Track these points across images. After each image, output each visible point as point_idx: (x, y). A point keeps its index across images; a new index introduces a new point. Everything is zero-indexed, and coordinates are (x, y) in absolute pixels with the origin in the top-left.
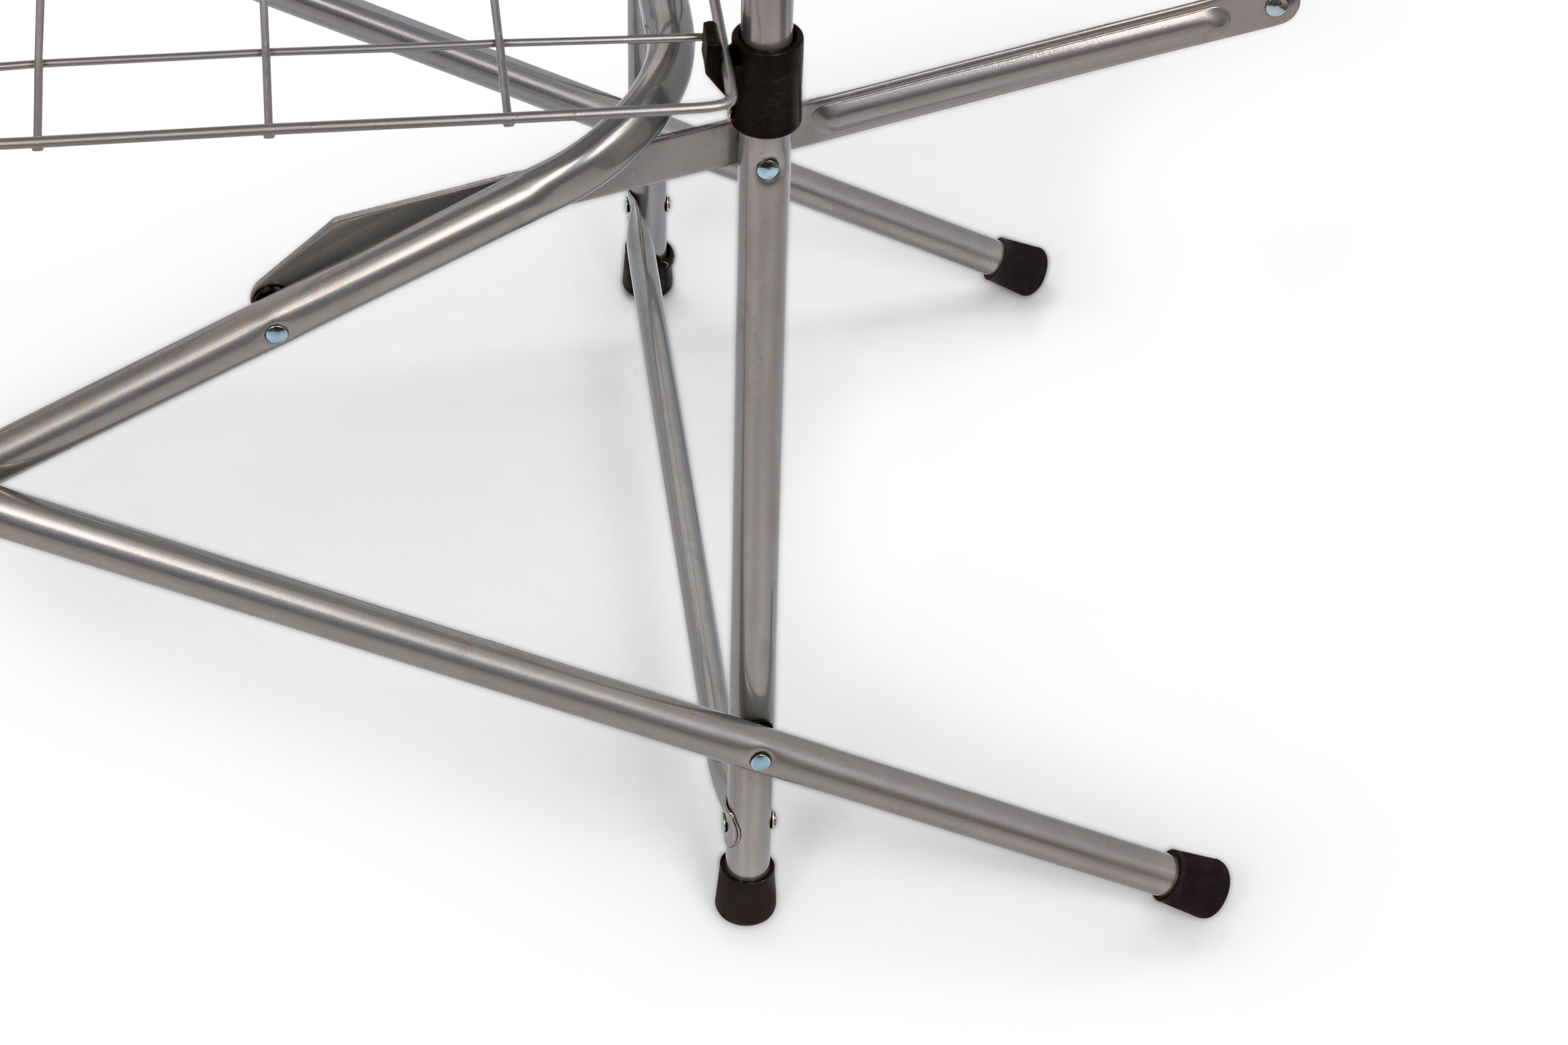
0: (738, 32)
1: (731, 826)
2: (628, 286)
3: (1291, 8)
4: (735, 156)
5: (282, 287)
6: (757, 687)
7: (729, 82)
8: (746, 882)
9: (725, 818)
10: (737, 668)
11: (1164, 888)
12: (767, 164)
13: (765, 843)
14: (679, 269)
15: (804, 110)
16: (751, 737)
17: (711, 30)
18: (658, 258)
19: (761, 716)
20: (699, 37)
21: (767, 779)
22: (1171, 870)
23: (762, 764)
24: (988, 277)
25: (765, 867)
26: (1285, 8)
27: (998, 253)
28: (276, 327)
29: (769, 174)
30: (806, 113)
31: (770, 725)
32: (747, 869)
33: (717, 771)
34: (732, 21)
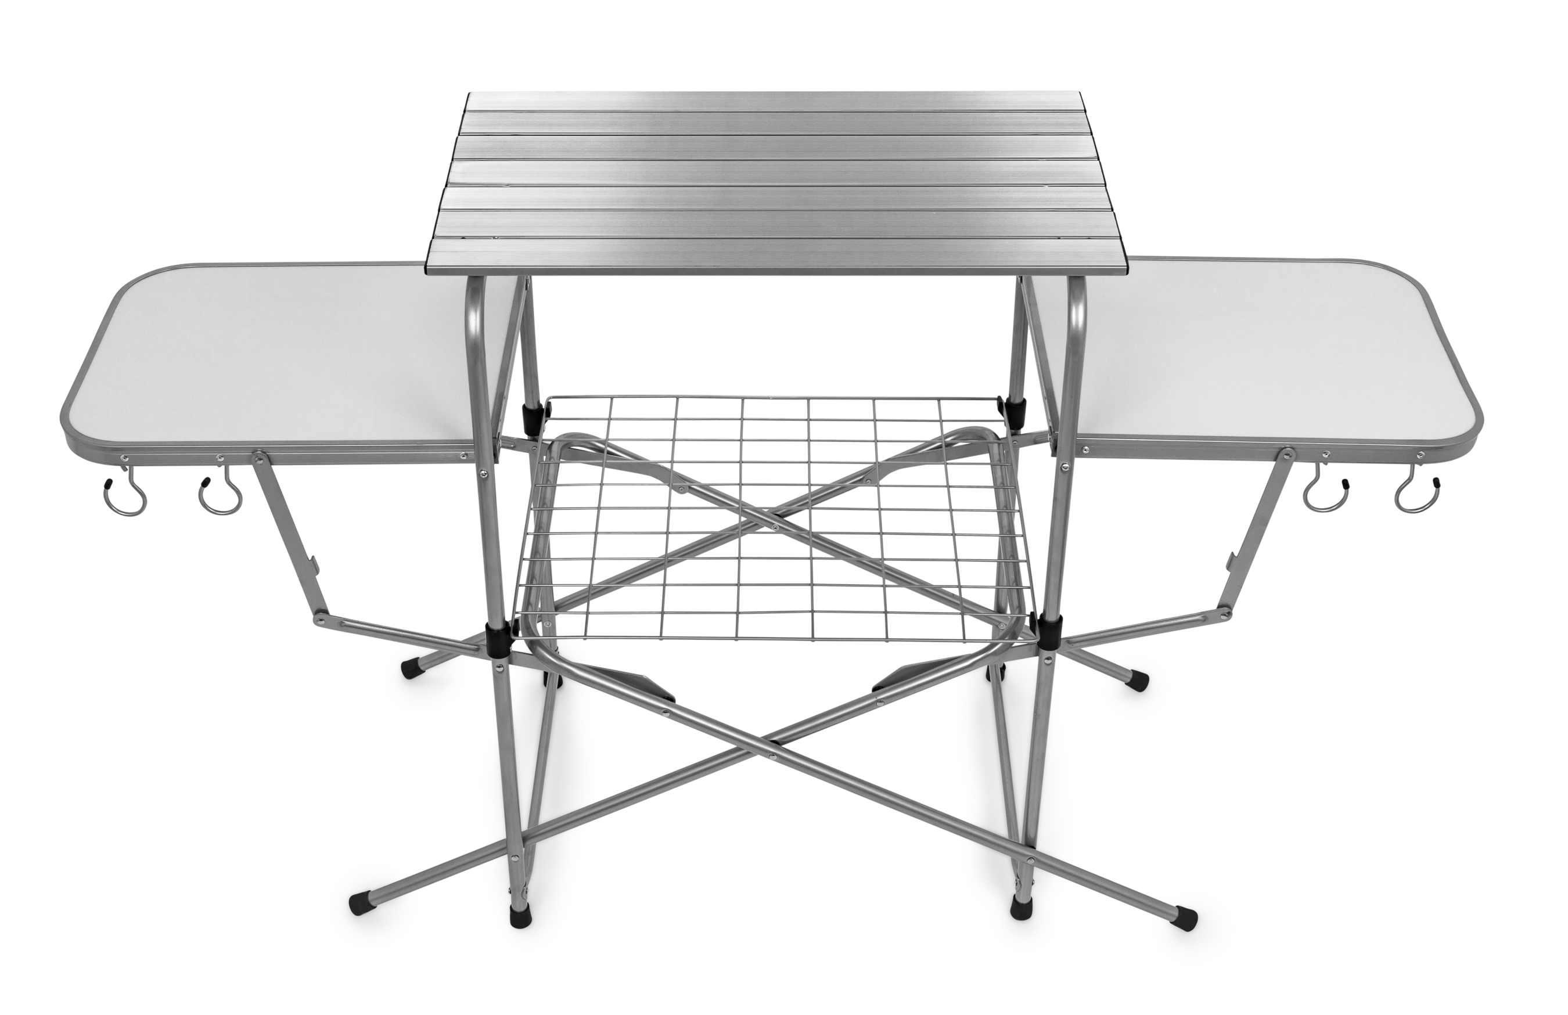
0: (1042, 616)
1: (1018, 883)
2: (988, 677)
3: (1229, 617)
4: (1037, 654)
5: (883, 687)
6: (1031, 834)
7: (1038, 632)
8: (1022, 904)
9: (1016, 880)
10: (1025, 827)
11: (1174, 919)
12: (1048, 659)
13: (1029, 891)
14: (1007, 672)
15: (1062, 640)
16: (1028, 852)
17: (1033, 615)
18: (1001, 669)
19: (1032, 845)
20: (1028, 616)
21: (1032, 867)
22: (1176, 913)
23: (1031, 862)
24: (1126, 684)
25: (1030, 899)
26: (1227, 616)
27: (1131, 676)
28: (880, 701)
29: (1049, 662)
30: (1062, 642)
31: (1035, 848)
32: (1023, 900)
33: (1014, 863)
34: (1039, 612)
